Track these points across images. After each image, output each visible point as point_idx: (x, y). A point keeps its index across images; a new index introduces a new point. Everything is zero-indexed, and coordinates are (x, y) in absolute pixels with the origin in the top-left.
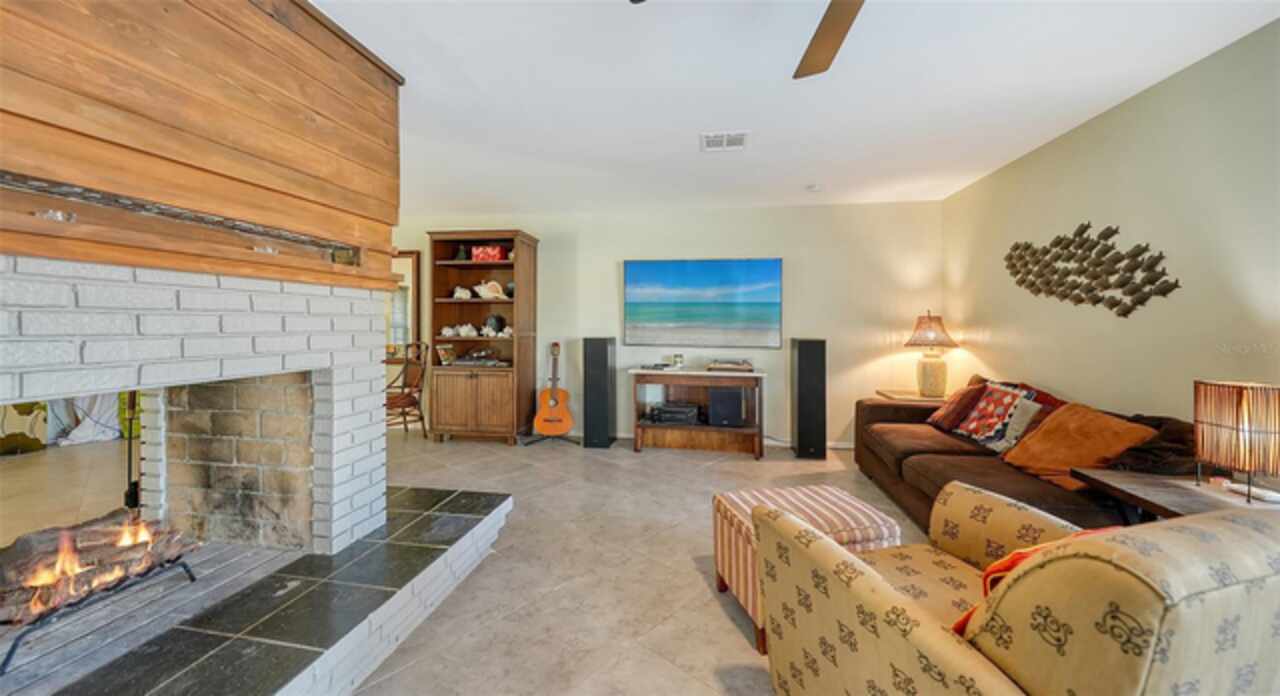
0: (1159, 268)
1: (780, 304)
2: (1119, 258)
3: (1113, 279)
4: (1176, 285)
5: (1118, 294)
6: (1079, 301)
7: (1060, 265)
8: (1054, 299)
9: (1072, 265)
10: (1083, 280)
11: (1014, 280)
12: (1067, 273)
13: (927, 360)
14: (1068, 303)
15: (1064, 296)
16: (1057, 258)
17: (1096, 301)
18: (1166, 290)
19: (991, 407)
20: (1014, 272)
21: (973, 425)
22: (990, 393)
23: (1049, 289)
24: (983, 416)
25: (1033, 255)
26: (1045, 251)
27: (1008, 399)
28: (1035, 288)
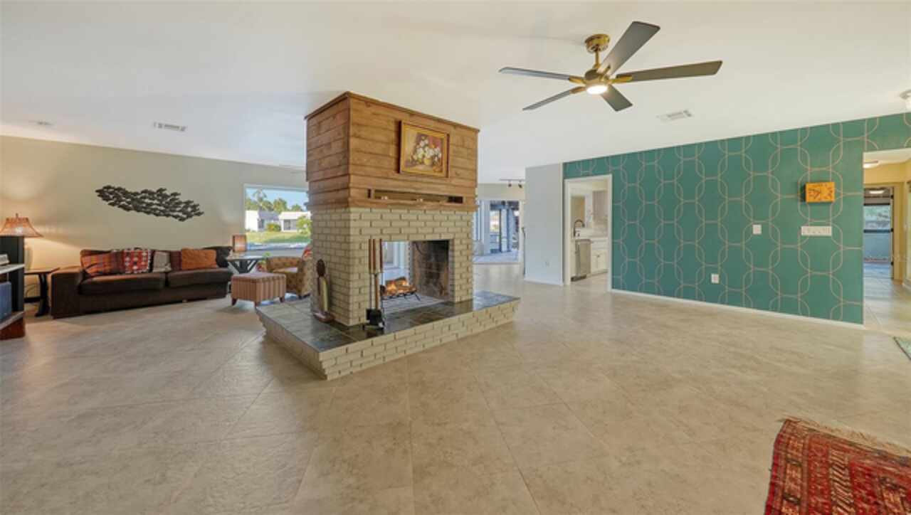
0: (197, 208)
2: (180, 203)
3: (178, 209)
4: (202, 213)
5: (180, 214)
6: (157, 215)
7: (147, 201)
10: (161, 208)
12: (151, 204)
14: (152, 216)
15: (148, 213)
16: (145, 198)
17: (168, 216)
18: (199, 214)
19: (136, 259)
20: (106, 198)
21: (135, 268)
22: (128, 254)
23: (138, 209)
24: (135, 263)
25: (126, 193)
26: (136, 194)
27: (144, 254)
28: (126, 208)
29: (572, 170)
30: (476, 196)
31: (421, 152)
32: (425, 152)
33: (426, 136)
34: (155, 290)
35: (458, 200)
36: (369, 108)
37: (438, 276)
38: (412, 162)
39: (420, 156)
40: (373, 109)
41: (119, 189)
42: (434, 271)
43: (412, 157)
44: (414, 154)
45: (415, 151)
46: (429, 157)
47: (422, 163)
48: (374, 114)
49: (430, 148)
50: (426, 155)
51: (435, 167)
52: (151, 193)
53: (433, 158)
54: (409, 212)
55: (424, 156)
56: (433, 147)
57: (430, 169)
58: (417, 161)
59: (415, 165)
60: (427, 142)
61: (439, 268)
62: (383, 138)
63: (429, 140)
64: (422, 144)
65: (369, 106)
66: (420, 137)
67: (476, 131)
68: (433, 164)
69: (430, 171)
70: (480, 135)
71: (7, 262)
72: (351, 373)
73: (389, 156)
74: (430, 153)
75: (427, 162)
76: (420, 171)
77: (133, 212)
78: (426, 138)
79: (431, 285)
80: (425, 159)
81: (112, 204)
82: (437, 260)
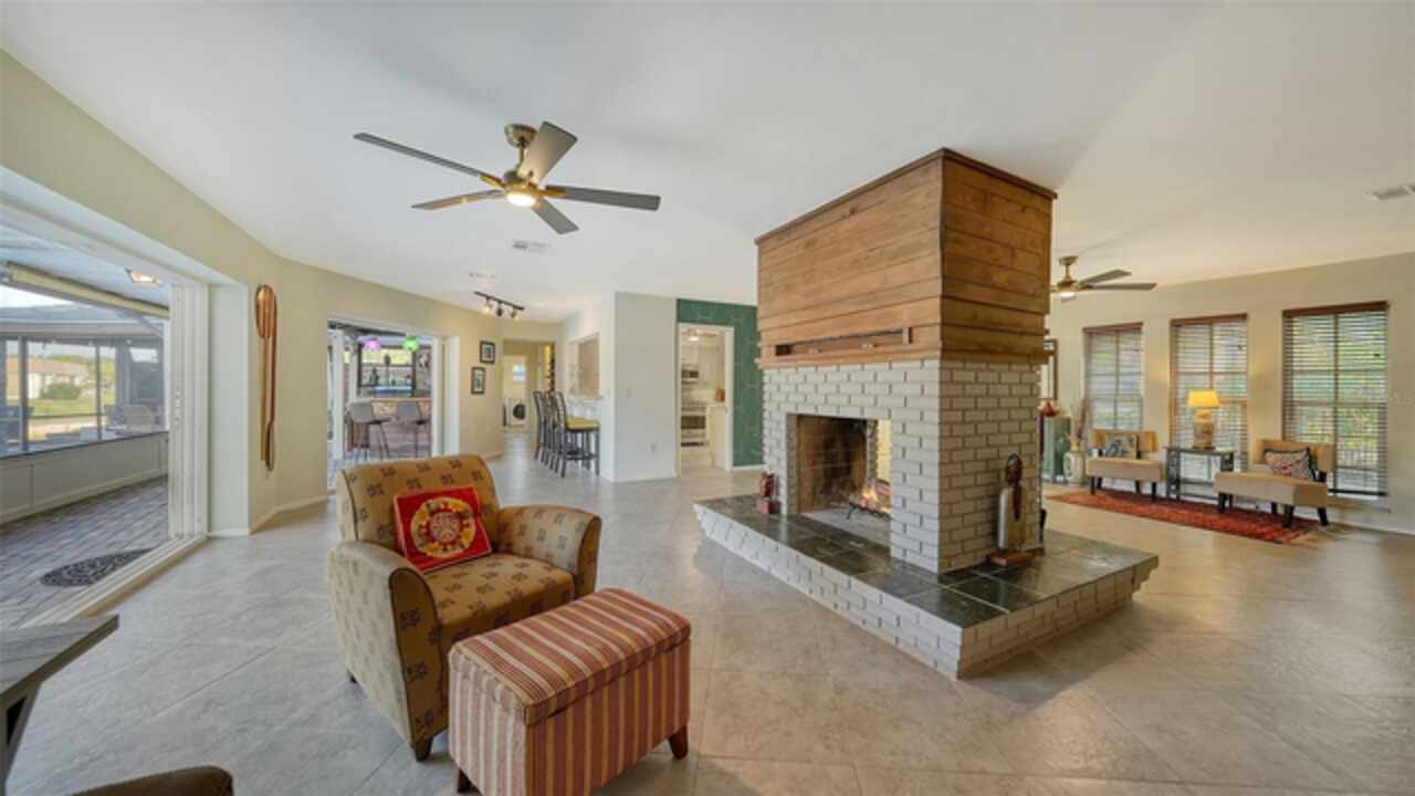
29: (688, 311)
37: (849, 470)
42: (841, 464)
61: (849, 458)
79: (834, 489)
82: (846, 445)
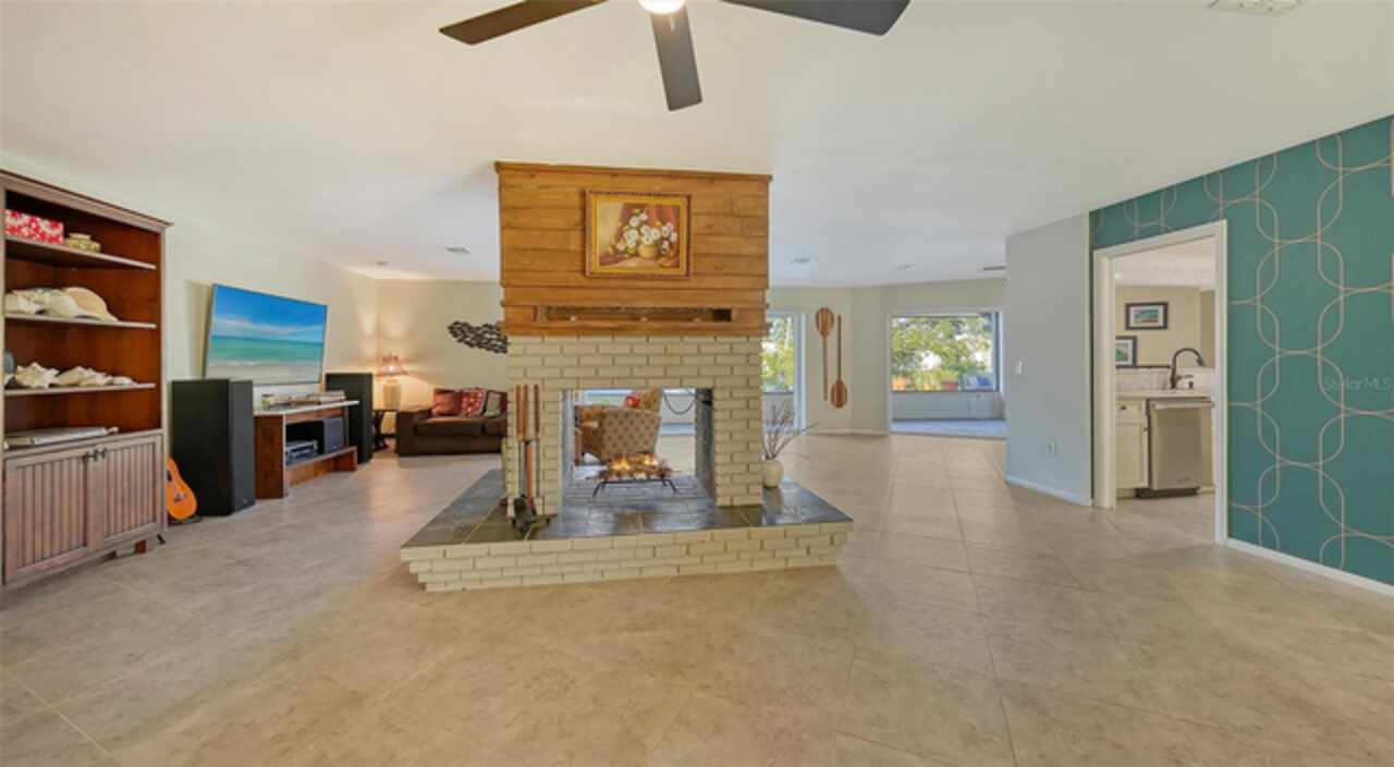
1: (322, 345)
6: (496, 351)
7: (488, 336)
8: (484, 351)
9: (494, 336)
10: (500, 343)
11: (455, 339)
12: (491, 339)
13: (389, 384)
14: (492, 353)
15: (488, 349)
16: (485, 332)
19: (472, 400)
20: (455, 335)
21: (470, 409)
22: (467, 395)
23: (480, 345)
24: (471, 405)
25: (470, 329)
26: (478, 328)
27: (480, 395)
28: (470, 345)
30: (767, 306)
31: (631, 237)
32: (640, 234)
33: (642, 207)
34: (474, 437)
35: (723, 315)
36: (534, 180)
38: (614, 256)
39: (631, 244)
40: (541, 179)
41: (465, 324)
43: (614, 247)
44: (618, 240)
45: (620, 236)
46: (651, 242)
47: (636, 254)
48: (541, 187)
49: (652, 226)
50: (644, 239)
51: (662, 260)
52: (490, 327)
53: (658, 244)
54: (613, 342)
55: (638, 243)
56: (658, 223)
57: (652, 263)
58: (625, 251)
59: (622, 259)
60: (644, 217)
62: (559, 223)
63: (648, 213)
64: (634, 222)
65: (533, 176)
66: (628, 213)
67: (764, 180)
68: (659, 255)
69: (653, 268)
70: (772, 187)
71: (343, 397)
72: (464, 589)
73: (569, 251)
74: (651, 235)
75: (645, 252)
76: (631, 268)
77: (476, 349)
78: (642, 212)
80: (642, 247)
81: (460, 341)
